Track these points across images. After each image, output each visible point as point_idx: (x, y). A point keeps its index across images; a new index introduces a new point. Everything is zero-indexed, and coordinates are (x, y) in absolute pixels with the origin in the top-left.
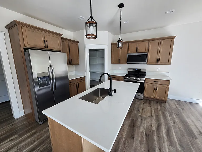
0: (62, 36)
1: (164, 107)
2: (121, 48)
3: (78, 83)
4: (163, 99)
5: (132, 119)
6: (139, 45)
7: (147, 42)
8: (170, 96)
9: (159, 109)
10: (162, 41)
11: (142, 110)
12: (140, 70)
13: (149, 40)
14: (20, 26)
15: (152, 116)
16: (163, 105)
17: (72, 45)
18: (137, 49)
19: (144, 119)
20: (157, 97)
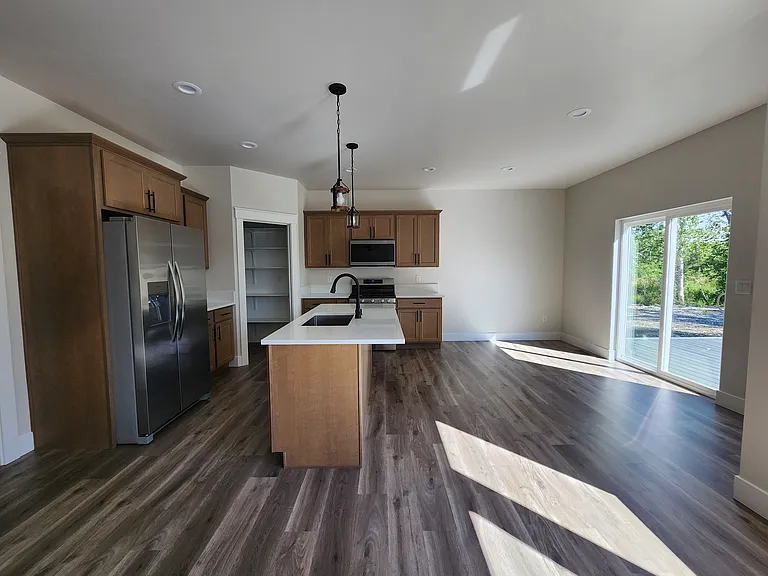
0: (182, 183)
1: (439, 355)
2: (357, 227)
3: (217, 326)
4: (434, 339)
5: (387, 382)
6: (376, 222)
7: (392, 217)
8: (446, 337)
9: (431, 359)
10: (421, 218)
11: (402, 365)
12: (381, 281)
13: (396, 214)
14: (99, 148)
15: (421, 370)
16: (436, 352)
17: (192, 207)
18: (371, 230)
19: (409, 378)
20: (423, 339)
